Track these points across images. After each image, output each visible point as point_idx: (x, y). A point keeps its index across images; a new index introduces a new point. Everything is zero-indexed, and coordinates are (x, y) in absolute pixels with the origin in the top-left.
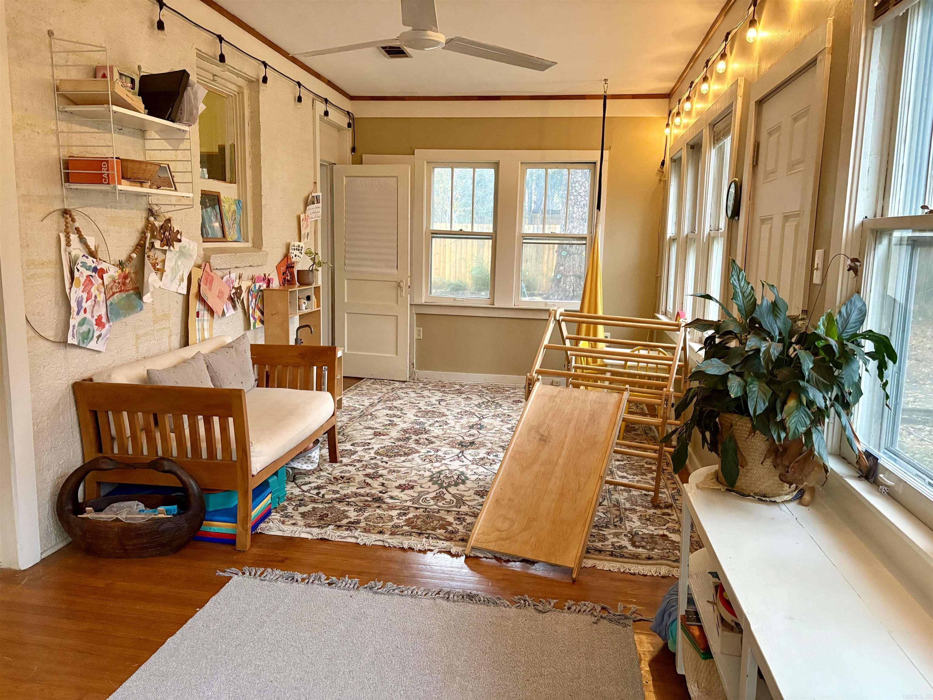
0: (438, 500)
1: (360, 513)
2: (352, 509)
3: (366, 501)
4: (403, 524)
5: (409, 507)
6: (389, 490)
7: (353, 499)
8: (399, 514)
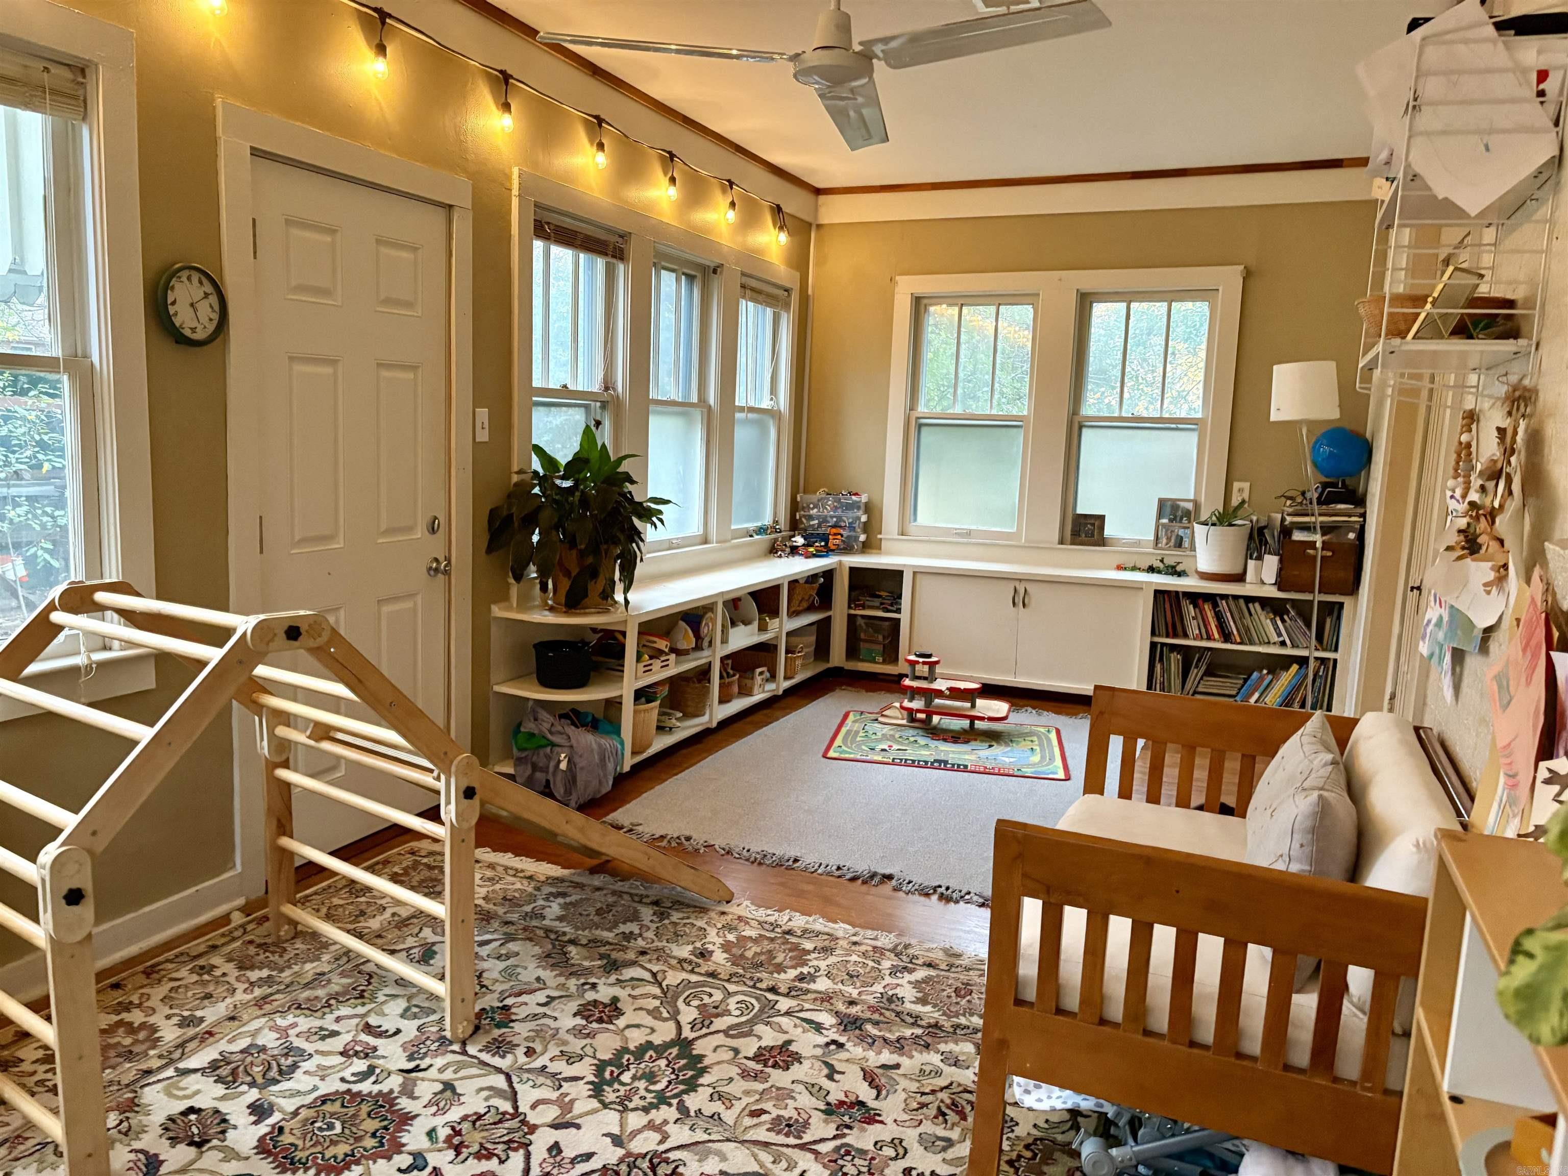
0: (716, 1007)
1: (890, 993)
2: (909, 1006)
3: (876, 1023)
4: (813, 955)
5: (787, 995)
6: (819, 1052)
7: (908, 1032)
8: (812, 978)
